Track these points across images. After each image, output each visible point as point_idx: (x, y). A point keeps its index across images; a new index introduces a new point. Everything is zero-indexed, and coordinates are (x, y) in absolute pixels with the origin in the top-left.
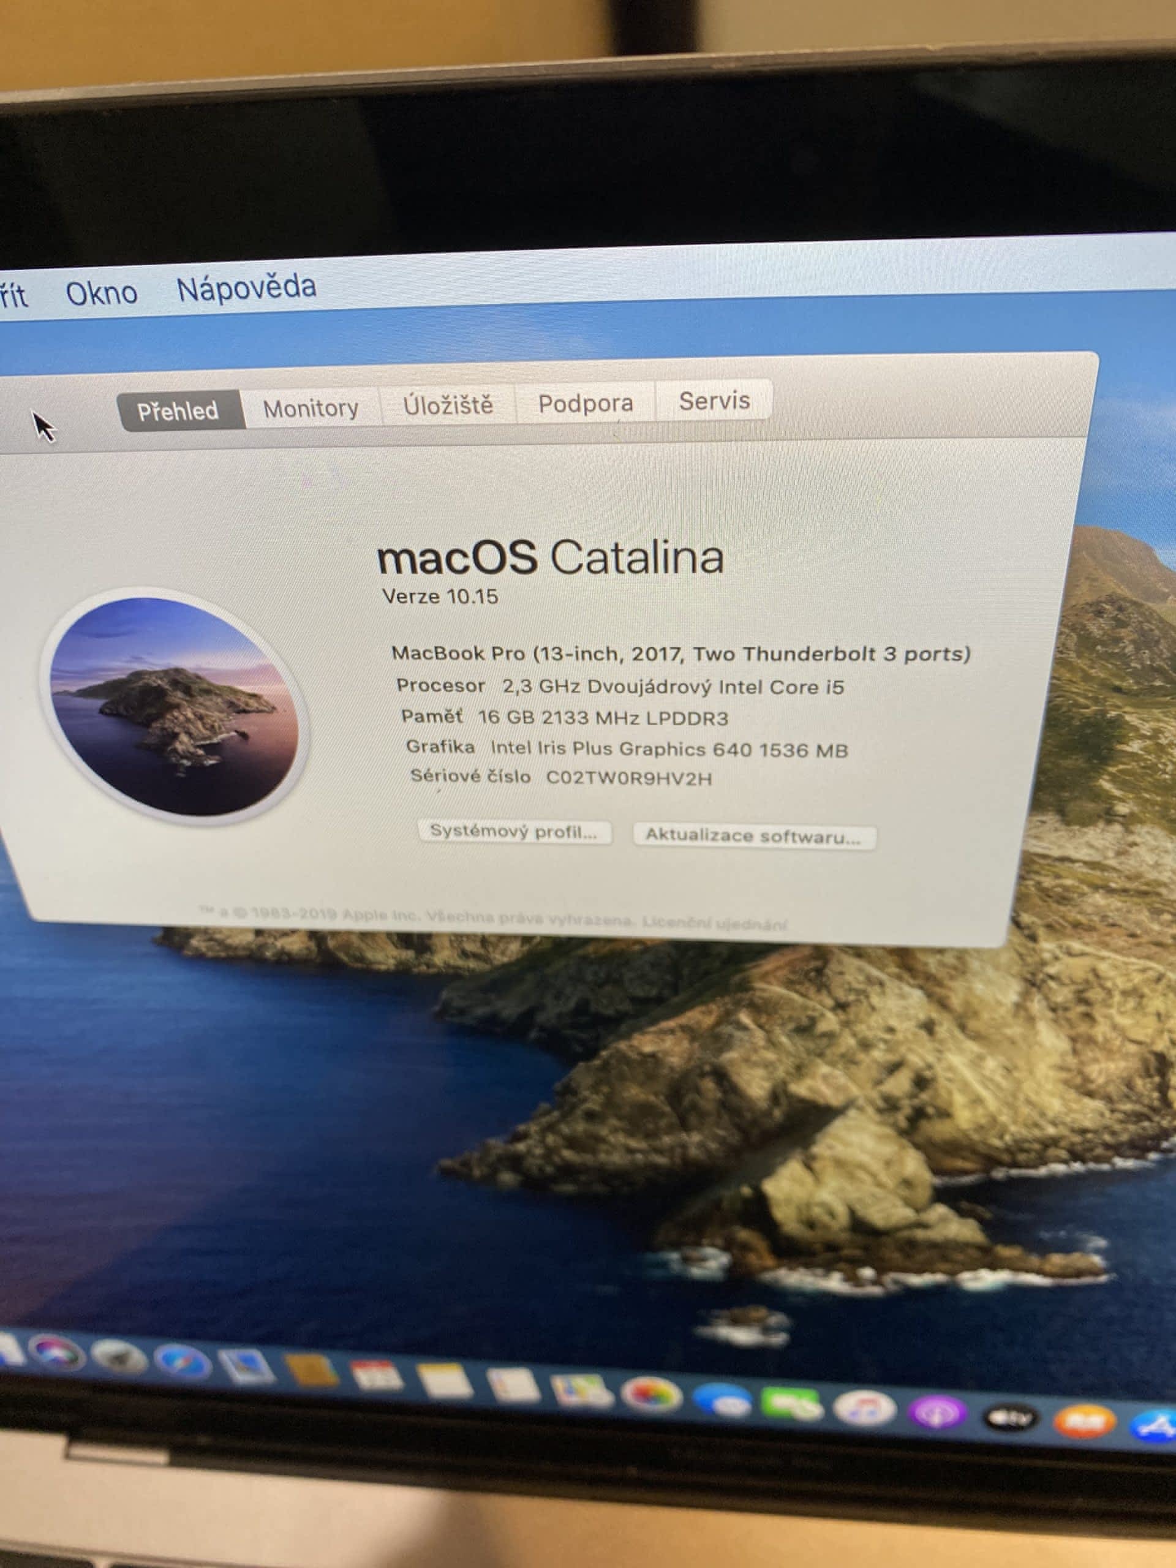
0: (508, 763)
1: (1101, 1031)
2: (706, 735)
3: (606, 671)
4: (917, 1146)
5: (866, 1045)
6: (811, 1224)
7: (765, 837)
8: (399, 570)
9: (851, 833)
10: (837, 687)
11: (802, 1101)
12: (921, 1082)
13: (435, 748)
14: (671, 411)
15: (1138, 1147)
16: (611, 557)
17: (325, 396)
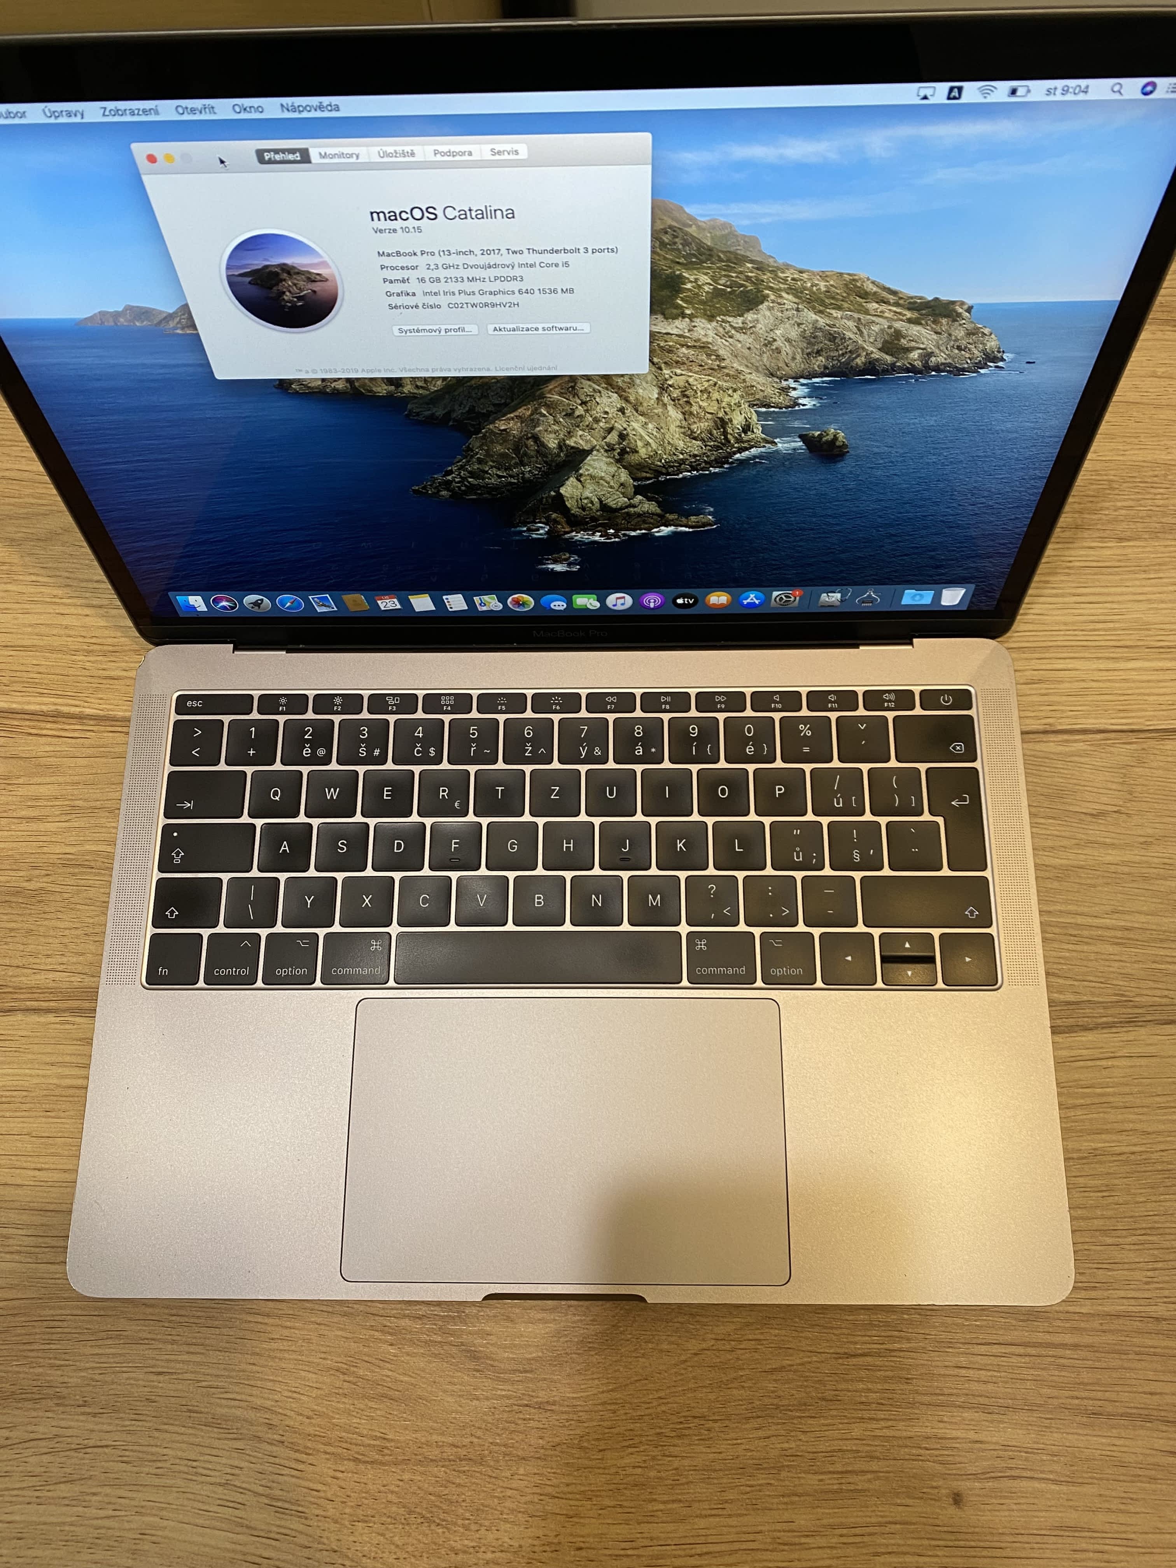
0: (431, 300)
1: (695, 409)
2: (514, 286)
3: (471, 260)
4: (625, 467)
5: (597, 420)
6: (583, 508)
7: (544, 329)
8: (379, 220)
9: (579, 326)
10: (566, 264)
11: (573, 448)
12: (622, 436)
13: (398, 295)
14: (488, 156)
15: (719, 462)
16: (468, 213)
17: (346, 150)
